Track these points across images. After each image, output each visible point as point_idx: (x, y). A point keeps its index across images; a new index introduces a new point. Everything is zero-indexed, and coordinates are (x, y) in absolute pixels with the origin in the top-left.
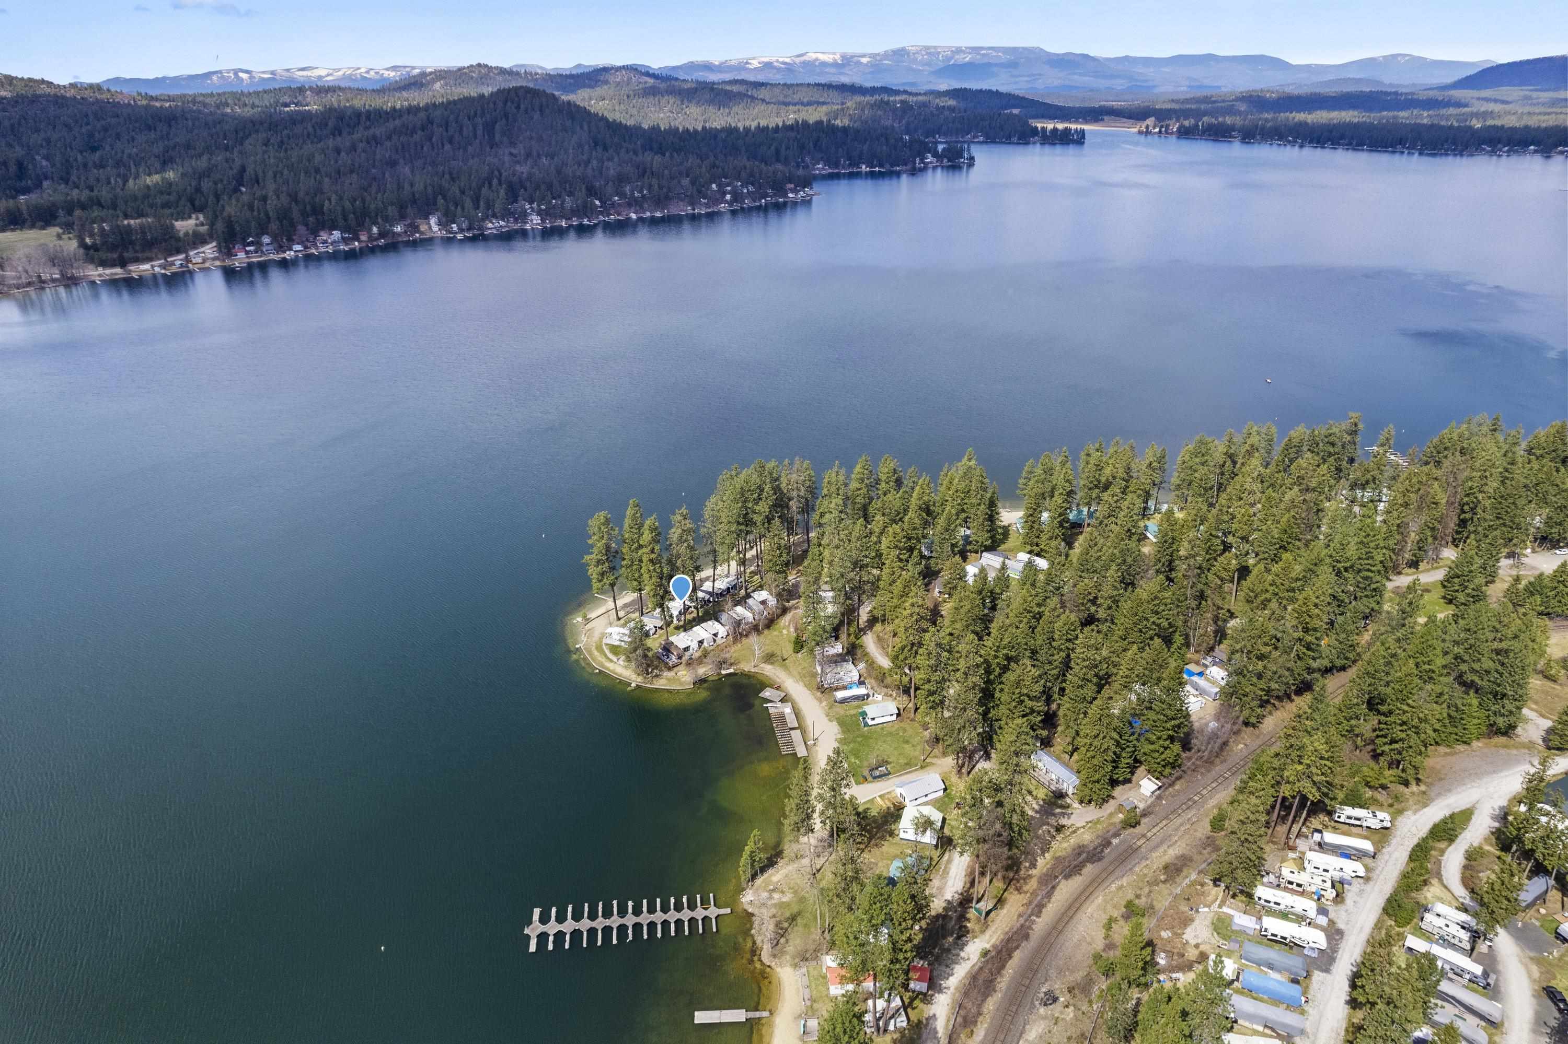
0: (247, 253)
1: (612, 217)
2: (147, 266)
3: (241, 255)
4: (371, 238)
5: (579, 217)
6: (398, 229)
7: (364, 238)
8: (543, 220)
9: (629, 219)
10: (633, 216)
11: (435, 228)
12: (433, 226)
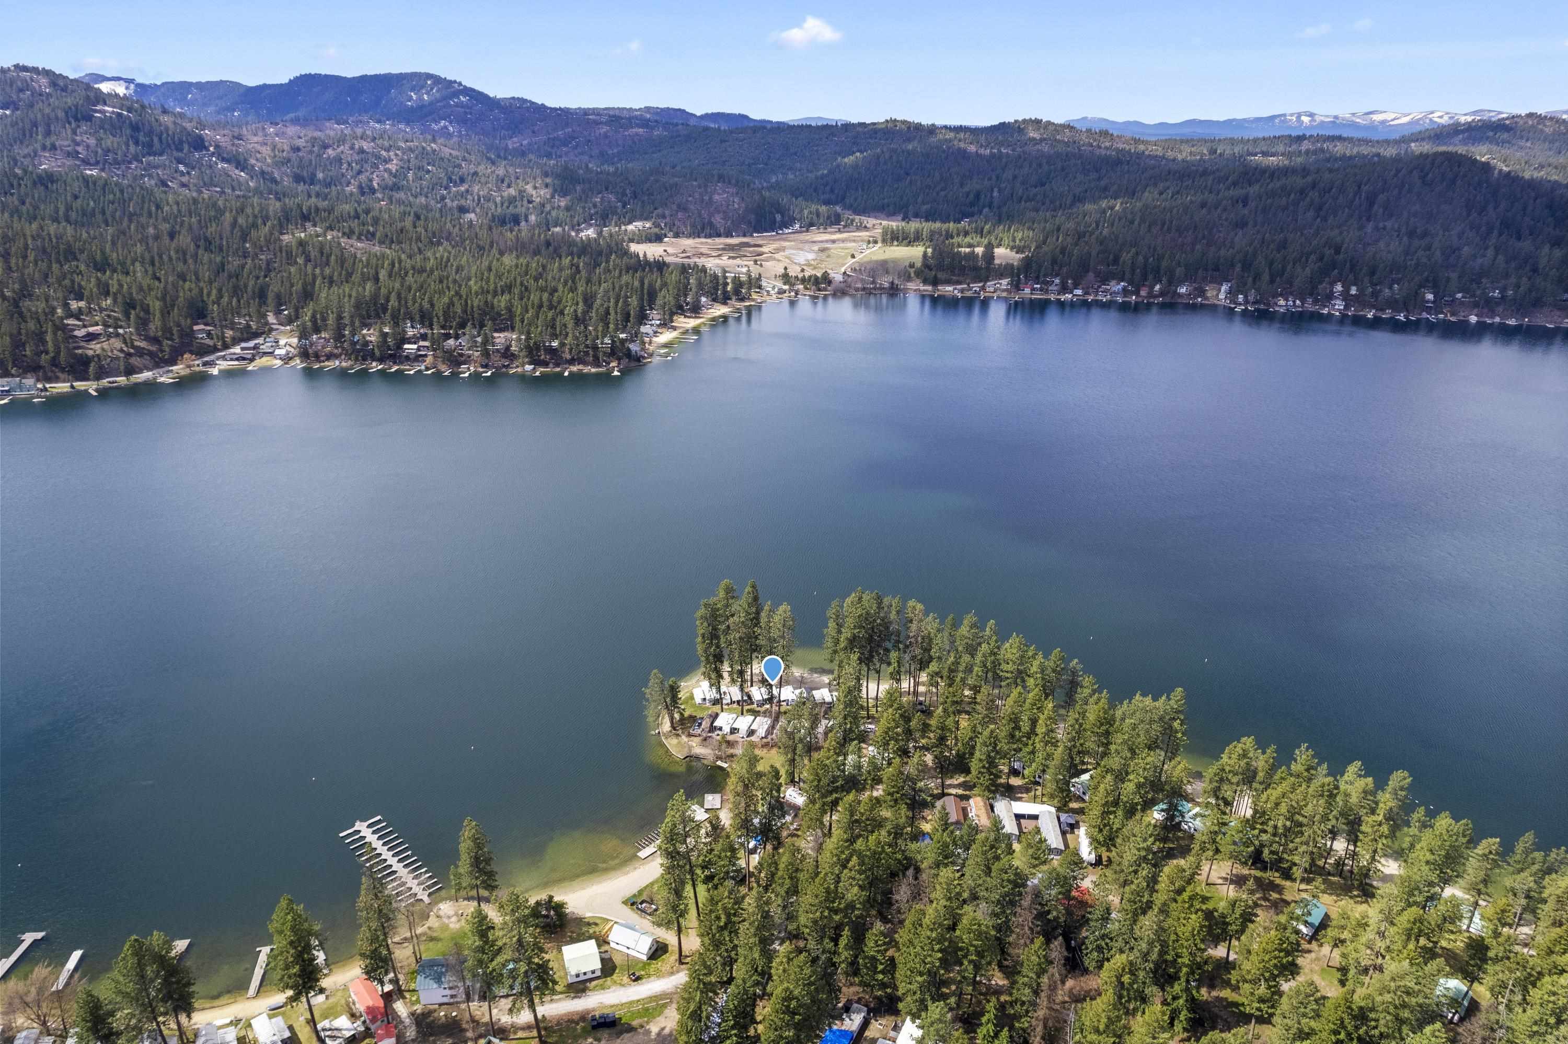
0: (1033, 289)
1: (1441, 316)
2: (950, 288)
3: (1027, 291)
4: (1151, 295)
5: (1394, 310)
6: (1183, 290)
7: (1143, 293)
8: (1347, 307)
9: (1467, 322)
10: (1473, 319)
11: (1222, 296)
12: (1220, 294)
